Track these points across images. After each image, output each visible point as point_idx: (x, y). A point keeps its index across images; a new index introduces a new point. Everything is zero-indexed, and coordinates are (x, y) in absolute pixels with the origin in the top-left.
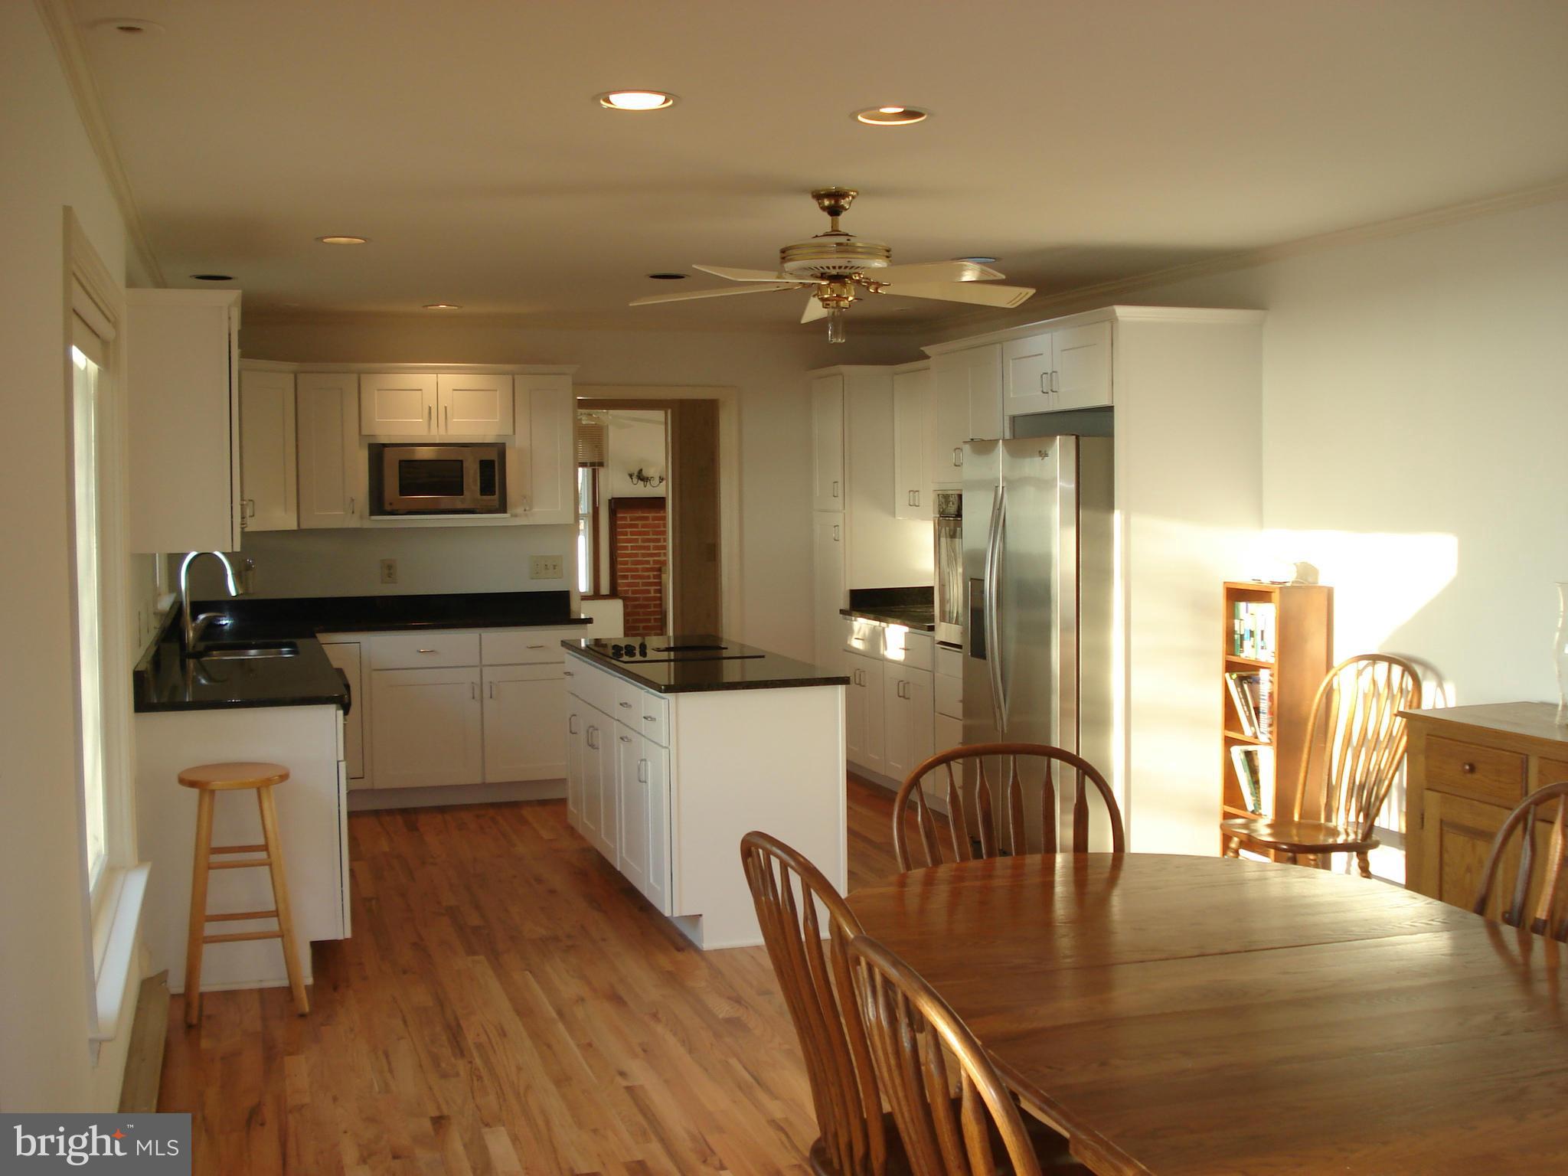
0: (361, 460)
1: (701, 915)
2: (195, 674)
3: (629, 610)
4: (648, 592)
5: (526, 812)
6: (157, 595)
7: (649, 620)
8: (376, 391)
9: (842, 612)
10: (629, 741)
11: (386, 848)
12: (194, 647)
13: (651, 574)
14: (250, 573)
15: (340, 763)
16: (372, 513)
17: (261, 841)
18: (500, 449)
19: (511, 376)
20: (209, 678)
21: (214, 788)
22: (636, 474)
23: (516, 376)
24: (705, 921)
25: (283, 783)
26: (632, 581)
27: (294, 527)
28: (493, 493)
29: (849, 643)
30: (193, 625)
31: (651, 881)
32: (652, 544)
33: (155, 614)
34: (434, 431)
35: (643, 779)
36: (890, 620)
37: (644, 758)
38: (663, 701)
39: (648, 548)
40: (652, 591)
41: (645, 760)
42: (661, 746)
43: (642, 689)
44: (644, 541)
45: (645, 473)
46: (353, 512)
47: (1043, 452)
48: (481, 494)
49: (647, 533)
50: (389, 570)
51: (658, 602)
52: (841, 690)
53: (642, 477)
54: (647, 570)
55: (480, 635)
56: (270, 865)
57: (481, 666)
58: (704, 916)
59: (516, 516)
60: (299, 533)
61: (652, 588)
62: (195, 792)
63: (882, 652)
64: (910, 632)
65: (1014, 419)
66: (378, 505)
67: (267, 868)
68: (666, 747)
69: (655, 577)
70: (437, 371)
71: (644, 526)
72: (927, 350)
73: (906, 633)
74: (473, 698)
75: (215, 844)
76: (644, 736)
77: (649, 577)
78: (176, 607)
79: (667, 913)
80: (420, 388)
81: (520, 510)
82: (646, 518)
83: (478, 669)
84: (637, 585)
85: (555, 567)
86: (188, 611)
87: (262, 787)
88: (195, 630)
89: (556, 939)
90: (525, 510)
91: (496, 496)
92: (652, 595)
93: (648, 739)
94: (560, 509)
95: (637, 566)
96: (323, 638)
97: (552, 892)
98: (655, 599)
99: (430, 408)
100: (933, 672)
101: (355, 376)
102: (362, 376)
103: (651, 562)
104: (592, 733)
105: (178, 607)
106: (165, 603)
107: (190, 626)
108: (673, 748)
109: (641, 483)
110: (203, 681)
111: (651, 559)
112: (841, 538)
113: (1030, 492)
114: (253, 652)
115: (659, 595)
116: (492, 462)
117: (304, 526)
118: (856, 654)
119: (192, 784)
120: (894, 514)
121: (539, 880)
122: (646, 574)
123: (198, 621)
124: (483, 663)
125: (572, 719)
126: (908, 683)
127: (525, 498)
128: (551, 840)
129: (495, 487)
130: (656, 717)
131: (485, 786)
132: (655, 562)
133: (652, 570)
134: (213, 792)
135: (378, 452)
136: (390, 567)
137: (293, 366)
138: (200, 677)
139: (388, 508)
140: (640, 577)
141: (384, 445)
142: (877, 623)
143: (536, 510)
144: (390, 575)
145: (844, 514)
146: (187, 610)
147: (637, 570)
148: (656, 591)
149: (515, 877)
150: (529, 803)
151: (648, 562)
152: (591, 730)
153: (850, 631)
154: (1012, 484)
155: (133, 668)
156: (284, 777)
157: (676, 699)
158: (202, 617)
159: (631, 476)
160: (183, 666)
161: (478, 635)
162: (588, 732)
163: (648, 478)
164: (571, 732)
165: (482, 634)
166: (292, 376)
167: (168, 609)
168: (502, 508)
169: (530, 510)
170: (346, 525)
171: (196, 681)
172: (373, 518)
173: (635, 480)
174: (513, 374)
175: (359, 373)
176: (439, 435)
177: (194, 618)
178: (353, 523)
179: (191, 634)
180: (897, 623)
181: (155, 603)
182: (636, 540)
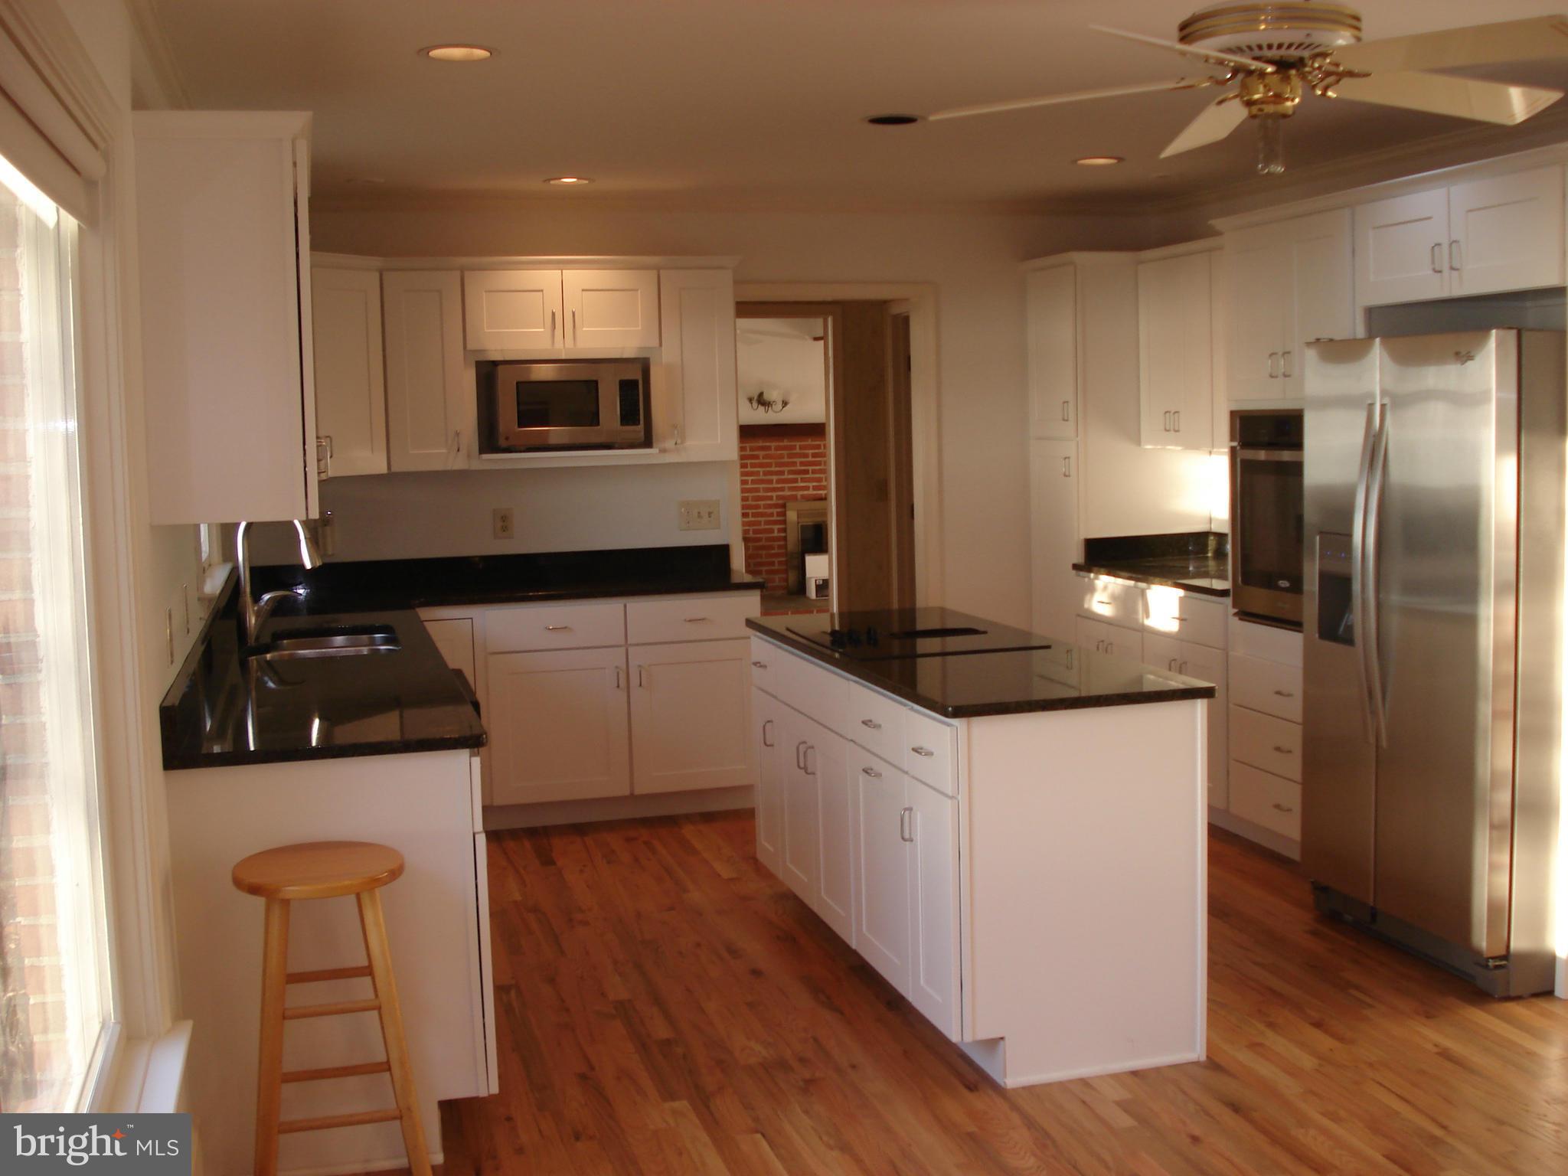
0: (468, 380)
1: (1002, 1038)
2: (259, 674)
3: (750, 552)
4: (772, 531)
5: (688, 831)
6: (203, 571)
7: (773, 563)
8: (484, 293)
9: (1076, 567)
10: (878, 775)
11: (517, 897)
12: (257, 638)
13: (775, 511)
14: (328, 529)
15: (477, 836)
16: (482, 451)
17: (363, 962)
18: (644, 365)
19: (655, 272)
20: (280, 681)
21: (287, 897)
22: (755, 398)
23: (662, 272)
24: (1010, 1048)
25: (396, 883)
26: (753, 519)
27: (384, 470)
28: (636, 422)
29: (1086, 606)
30: (256, 608)
31: (922, 982)
32: (775, 478)
33: (199, 599)
34: (559, 344)
35: (907, 836)
36: (1151, 578)
37: (907, 806)
38: (949, 729)
39: (770, 482)
40: (776, 531)
41: (910, 809)
42: (946, 796)
43: (905, 705)
44: (765, 474)
45: (766, 397)
46: (458, 450)
47: (1464, 353)
48: (622, 424)
49: (769, 465)
50: (504, 523)
51: (782, 543)
52: (1200, 706)
53: (762, 401)
54: (770, 506)
55: (625, 606)
56: (379, 1008)
57: (627, 645)
58: (1007, 1039)
59: (663, 451)
60: (390, 478)
61: (776, 527)
62: (260, 902)
63: (1141, 621)
64: (1185, 597)
65: (1370, 312)
66: (490, 439)
67: (375, 1013)
68: (952, 798)
69: (778, 514)
70: (561, 266)
71: (765, 457)
72: (1217, 223)
73: (1180, 598)
74: (618, 686)
75: (295, 968)
76: (907, 773)
77: (772, 515)
78: (232, 584)
79: (954, 1037)
80: (541, 289)
81: (669, 444)
82: (768, 448)
83: (623, 650)
84: (759, 523)
85: (710, 514)
86: (248, 590)
87: (365, 890)
88: (258, 615)
89: (783, 1065)
90: (676, 444)
91: (641, 427)
92: (776, 534)
93: (913, 777)
94: (719, 441)
95: (759, 503)
96: (425, 613)
97: (756, 973)
98: (778, 539)
99: (553, 314)
100: (1226, 651)
101: (458, 274)
102: (467, 274)
103: (774, 498)
104: (805, 753)
105: (233, 585)
106: (215, 583)
107: (251, 610)
108: (962, 798)
109: (761, 409)
110: (271, 685)
111: (774, 494)
112: (1073, 472)
113: (1438, 410)
114: (339, 640)
115: (783, 535)
116: (635, 383)
117: (395, 469)
118: (1099, 621)
119: (254, 890)
120: (1138, 442)
121: (734, 952)
122: (769, 511)
123: (262, 603)
124: (629, 643)
125: (767, 728)
126: (1185, 663)
127: (676, 427)
128: (731, 880)
129: (639, 414)
130: (933, 750)
131: (632, 798)
132: (778, 497)
133: (776, 506)
134: (286, 903)
135: (488, 372)
136: (504, 518)
137: (376, 262)
138: (266, 679)
139: (502, 443)
140: (762, 515)
141: (495, 364)
142: (1131, 583)
143: (688, 443)
144: (504, 529)
145: (1078, 442)
146: (247, 588)
147: (758, 507)
148: (780, 531)
149: (698, 945)
150: (689, 818)
151: (771, 498)
152: (802, 748)
153: (1092, 589)
154: (1397, 401)
155: (160, 703)
156: (395, 873)
157: (968, 725)
158: (266, 597)
159: (751, 400)
160: (244, 665)
161: (622, 606)
162: (798, 748)
163: (769, 403)
164: (765, 743)
165: (628, 605)
166: (377, 275)
167: (218, 592)
168: (648, 442)
169: (682, 443)
170: (449, 467)
171: (261, 684)
172: (485, 456)
173: (755, 404)
174: (658, 269)
175: (462, 270)
176: (565, 348)
177: (256, 599)
178: (459, 463)
179: (252, 620)
180: (1167, 585)
181: (200, 586)
182: (758, 473)
